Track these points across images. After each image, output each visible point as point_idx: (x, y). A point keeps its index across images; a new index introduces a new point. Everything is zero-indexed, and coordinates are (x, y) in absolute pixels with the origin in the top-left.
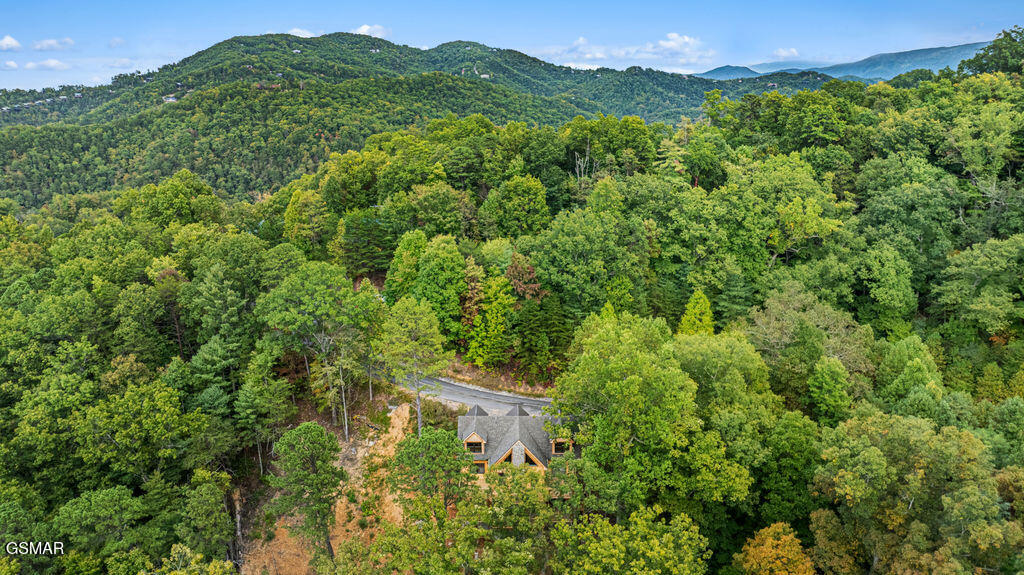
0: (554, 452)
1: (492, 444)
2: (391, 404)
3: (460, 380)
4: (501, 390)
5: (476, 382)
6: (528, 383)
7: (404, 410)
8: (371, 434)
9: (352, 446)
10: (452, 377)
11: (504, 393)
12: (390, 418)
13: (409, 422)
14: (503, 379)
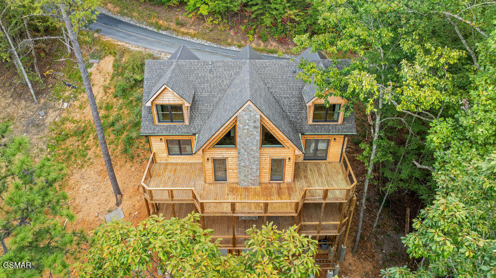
0: (310, 121)
1: (202, 107)
2: (92, 57)
3: (184, 34)
4: (230, 45)
5: (202, 36)
6: (260, 37)
7: (108, 64)
8: (67, 94)
9: (41, 109)
10: (174, 30)
11: (234, 48)
12: (91, 74)
13: (113, 78)
14: (232, 33)
